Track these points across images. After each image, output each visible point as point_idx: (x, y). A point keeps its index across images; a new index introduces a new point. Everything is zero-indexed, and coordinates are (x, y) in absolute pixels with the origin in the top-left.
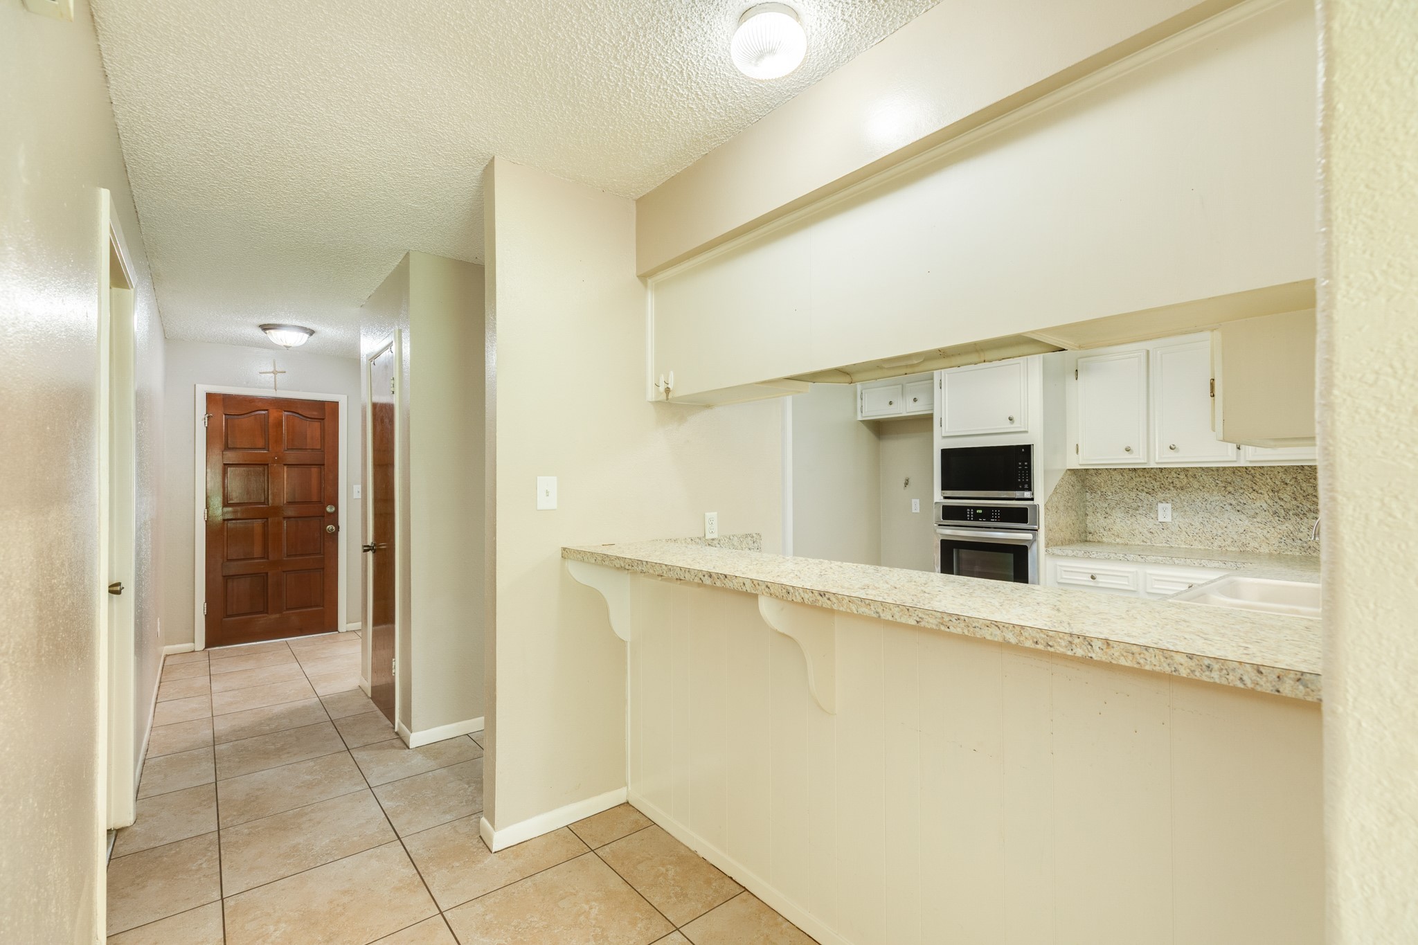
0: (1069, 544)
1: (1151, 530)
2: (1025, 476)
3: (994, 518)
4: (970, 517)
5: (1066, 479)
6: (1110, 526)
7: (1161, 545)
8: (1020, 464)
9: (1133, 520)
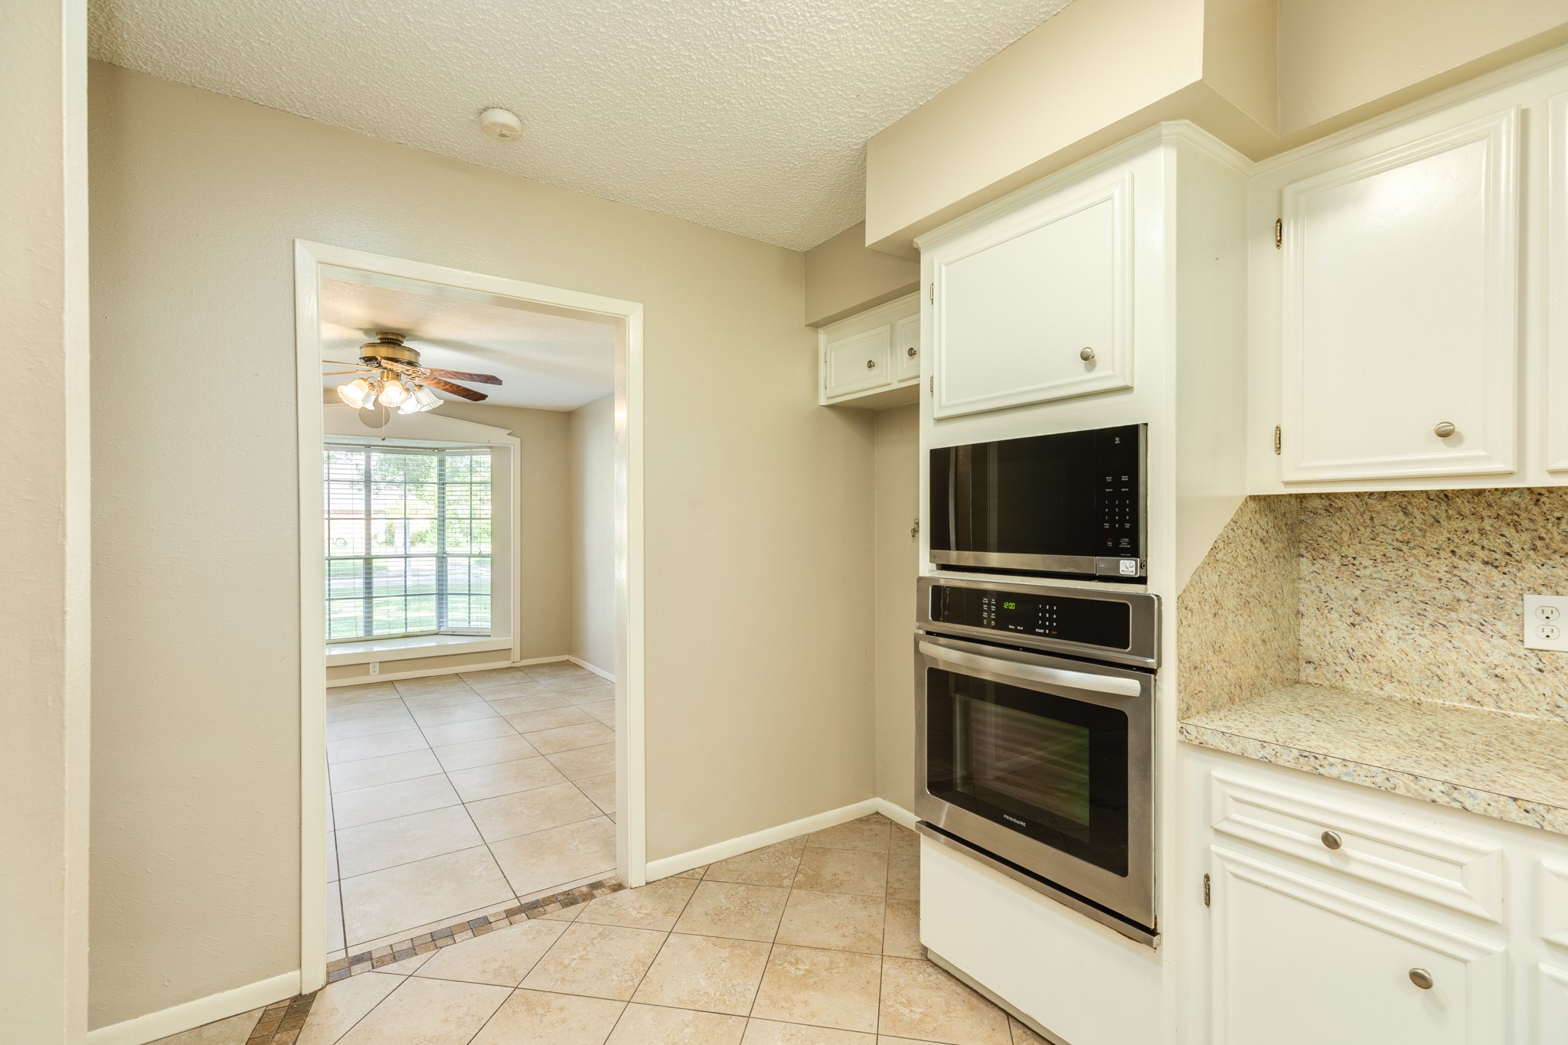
0: (1250, 699)
1: (1498, 671)
2: (1122, 514)
3: (1043, 626)
4: (989, 620)
5: (1244, 521)
6: (1367, 648)
7: (1532, 716)
8: (1109, 479)
9: (1440, 635)
